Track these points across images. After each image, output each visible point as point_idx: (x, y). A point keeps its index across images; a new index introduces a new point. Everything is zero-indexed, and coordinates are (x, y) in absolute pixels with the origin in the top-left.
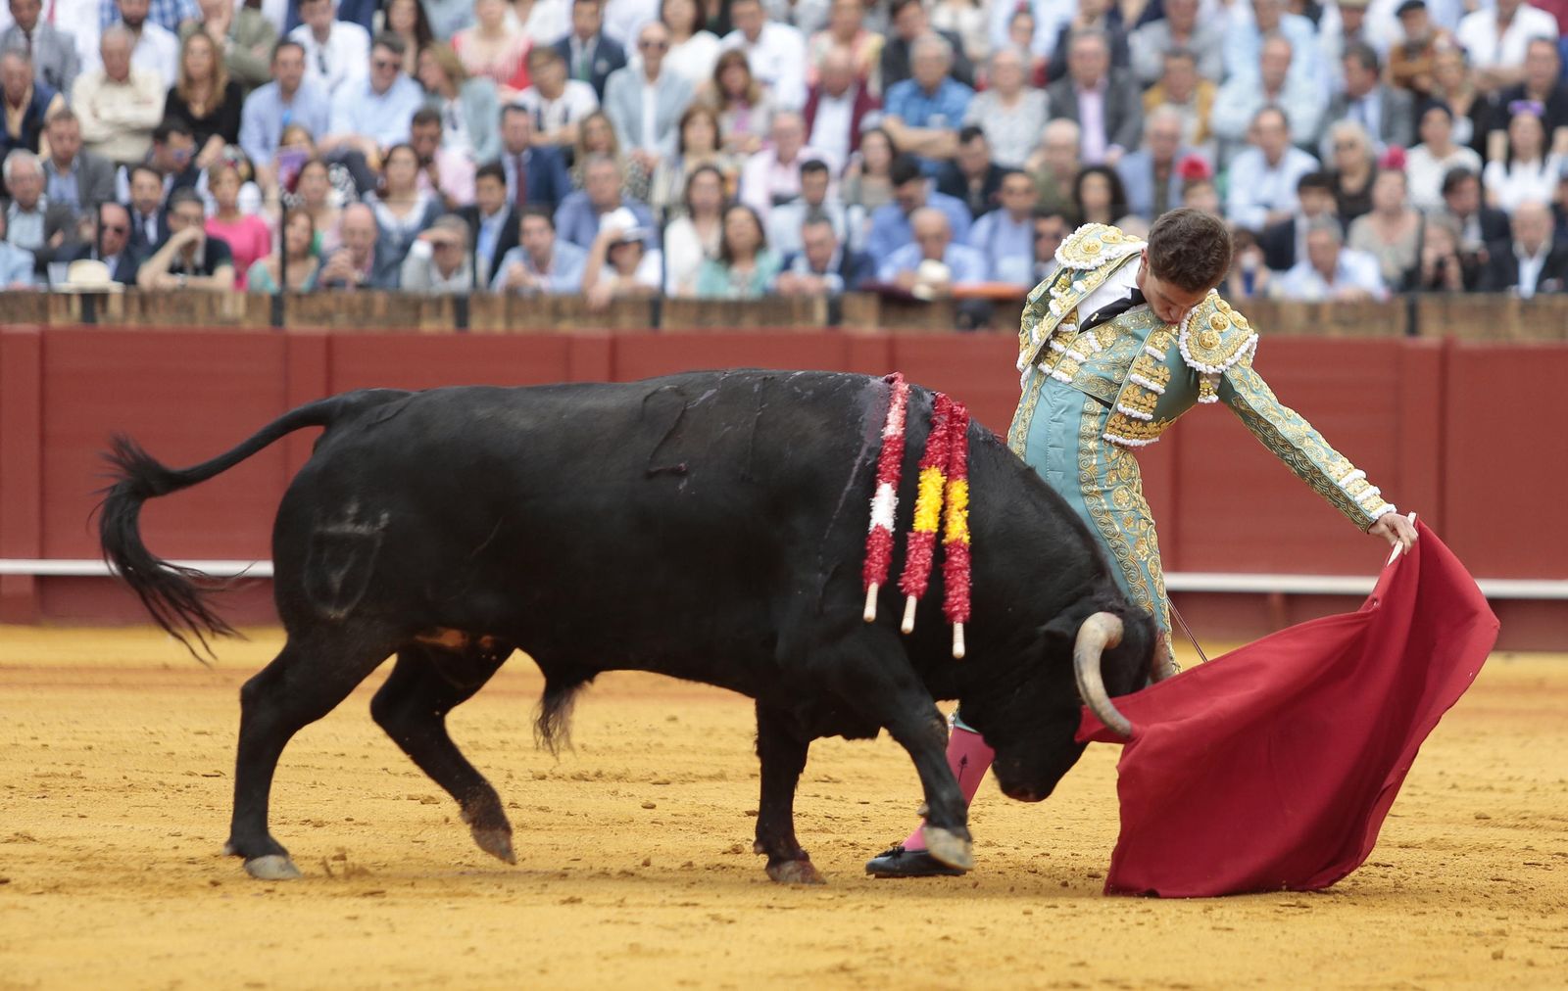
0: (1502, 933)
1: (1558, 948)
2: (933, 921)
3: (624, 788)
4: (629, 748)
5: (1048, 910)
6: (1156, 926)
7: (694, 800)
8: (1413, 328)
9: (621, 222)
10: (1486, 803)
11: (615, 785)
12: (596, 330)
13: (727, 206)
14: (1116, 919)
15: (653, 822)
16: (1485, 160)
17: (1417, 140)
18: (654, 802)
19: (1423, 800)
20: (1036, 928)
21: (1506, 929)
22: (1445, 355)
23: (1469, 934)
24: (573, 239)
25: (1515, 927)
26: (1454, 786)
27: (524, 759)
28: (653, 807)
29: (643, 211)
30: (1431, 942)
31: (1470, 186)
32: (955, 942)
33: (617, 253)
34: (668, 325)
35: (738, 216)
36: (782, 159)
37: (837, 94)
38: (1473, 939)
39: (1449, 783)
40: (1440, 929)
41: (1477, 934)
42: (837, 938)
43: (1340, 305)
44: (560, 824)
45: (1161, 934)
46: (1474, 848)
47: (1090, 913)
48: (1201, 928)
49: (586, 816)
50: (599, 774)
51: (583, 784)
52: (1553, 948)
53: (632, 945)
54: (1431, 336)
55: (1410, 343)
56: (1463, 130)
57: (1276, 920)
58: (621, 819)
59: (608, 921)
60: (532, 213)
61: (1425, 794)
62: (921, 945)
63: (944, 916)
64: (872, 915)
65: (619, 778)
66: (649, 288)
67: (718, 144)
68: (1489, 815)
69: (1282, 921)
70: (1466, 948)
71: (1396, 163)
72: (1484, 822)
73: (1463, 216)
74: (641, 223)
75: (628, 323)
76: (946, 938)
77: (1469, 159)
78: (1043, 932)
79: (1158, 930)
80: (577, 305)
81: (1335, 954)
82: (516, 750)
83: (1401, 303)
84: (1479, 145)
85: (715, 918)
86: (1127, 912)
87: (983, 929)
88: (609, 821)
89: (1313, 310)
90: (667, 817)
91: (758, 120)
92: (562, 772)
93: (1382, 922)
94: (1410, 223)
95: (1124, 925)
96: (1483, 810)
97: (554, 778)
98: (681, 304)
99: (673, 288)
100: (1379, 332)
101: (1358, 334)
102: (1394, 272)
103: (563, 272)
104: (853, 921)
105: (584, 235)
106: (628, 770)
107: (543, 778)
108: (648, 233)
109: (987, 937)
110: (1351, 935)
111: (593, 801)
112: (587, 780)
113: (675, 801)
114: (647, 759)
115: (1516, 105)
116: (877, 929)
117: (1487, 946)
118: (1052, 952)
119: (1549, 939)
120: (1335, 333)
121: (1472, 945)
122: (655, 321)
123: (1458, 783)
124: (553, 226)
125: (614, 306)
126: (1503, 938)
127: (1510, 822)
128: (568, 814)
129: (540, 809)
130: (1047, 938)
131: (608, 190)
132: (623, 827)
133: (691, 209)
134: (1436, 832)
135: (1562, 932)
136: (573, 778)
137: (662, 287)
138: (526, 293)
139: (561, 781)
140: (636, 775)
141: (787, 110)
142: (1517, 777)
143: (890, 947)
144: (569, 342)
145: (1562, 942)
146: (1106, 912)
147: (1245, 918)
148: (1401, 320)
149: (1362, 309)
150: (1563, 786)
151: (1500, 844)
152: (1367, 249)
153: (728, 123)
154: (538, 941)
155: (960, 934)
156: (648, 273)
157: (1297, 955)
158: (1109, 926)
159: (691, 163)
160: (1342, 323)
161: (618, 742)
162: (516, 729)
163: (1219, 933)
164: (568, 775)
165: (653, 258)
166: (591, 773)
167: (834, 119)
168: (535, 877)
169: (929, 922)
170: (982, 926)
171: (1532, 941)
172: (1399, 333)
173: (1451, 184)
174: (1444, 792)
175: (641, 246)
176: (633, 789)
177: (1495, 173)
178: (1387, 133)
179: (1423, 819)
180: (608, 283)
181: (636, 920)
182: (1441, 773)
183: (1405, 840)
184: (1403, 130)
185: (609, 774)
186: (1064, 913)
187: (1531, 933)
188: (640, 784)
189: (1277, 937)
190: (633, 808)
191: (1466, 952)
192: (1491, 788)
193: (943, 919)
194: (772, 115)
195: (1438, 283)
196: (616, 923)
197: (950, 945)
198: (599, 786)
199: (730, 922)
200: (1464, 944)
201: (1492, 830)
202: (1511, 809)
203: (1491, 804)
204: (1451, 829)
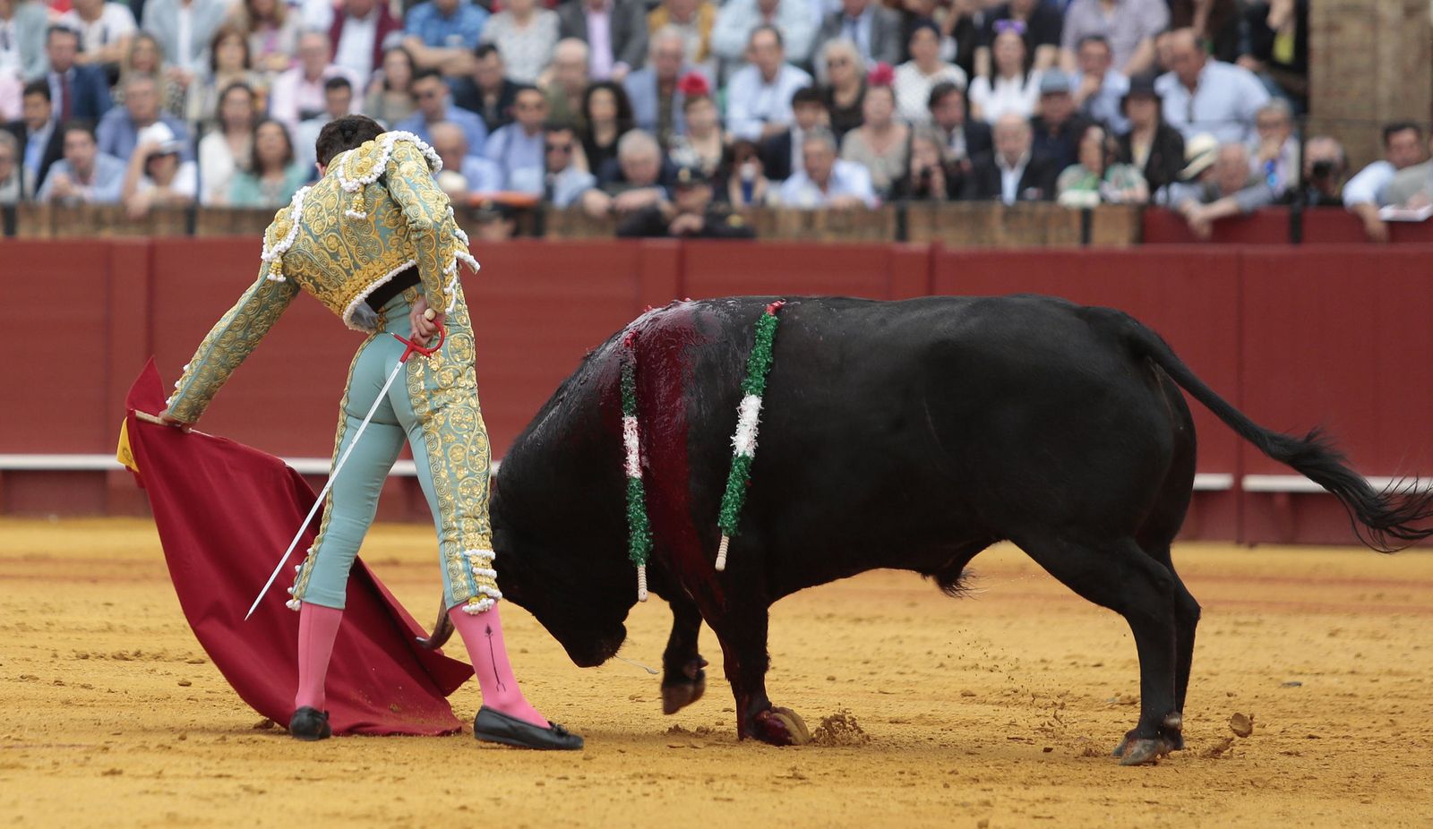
0: (987, 803)
1: (1040, 817)
2: (451, 791)
3: (161, 667)
4: (166, 629)
5: (558, 781)
6: (661, 797)
8: (902, 234)
9: (158, 135)
10: (972, 681)
11: (153, 664)
12: (136, 237)
13: (257, 120)
14: (623, 790)
15: (189, 699)
16: (971, 75)
17: (906, 57)
18: (189, 680)
19: (912, 678)
20: (548, 798)
21: (991, 799)
22: (932, 259)
23: (956, 805)
24: (113, 152)
25: (1000, 798)
26: (942, 665)
27: (69, 638)
28: (189, 684)
29: (178, 125)
30: (920, 812)
31: (955, 99)
32: (472, 811)
33: (155, 165)
34: (202, 232)
35: (269, 130)
36: (309, 77)
37: (361, 15)
38: (960, 810)
39: (937, 662)
40: (928, 800)
41: (964, 805)
42: (361, 808)
43: (833, 212)
44: (102, 701)
45: (665, 804)
46: (961, 724)
47: (599, 784)
48: (703, 798)
49: (126, 693)
50: (138, 654)
51: (123, 663)
52: (1035, 817)
53: (169, 815)
54: (919, 241)
55: (900, 248)
56: (949, 48)
57: (773, 791)
58: (159, 696)
59: (147, 792)
60: (76, 127)
61: (914, 672)
62: (440, 815)
63: (462, 787)
64: (394, 787)
65: (157, 657)
66: (184, 198)
67: (247, 64)
68: (974, 692)
69: (780, 792)
70: (953, 817)
71: (884, 79)
72: (969, 698)
73: (949, 128)
74: (178, 136)
75: (165, 231)
76: (463, 808)
77: (955, 74)
78: (554, 801)
79: (662, 801)
80: (117, 214)
81: (830, 823)
82: (61, 631)
83: (891, 211)
84: (965, 62)
85: (247, 789)
86: (634, 784)
87: (499, 799)
88: (148, 698)
89: (808, 217)
90: (203, 694)
91: (286, 39)
92: (104, 652)
93: (873, 793)
94: (900, 132)
95: (631, 796)
96: (969, 687)
97: (97, 658)
98: (215, 212)
99: (207, 198)
100: (870, 237)
101: (852, 240)
102: (884, 181)
103: (105, 183)
104: (376, 792)
105: (123, 148)
106: (166, 650)
107: (86, 657)
108: (183, 146)
109: (502, 807)
110: (844, 805)
111: (133, 678)
112: (127, 659)
113: (209, 679)
114: (183, 639)
115: (1000, 24)
116: (399, 799)
117: (973, 816)
118: (563, 821)
119: (1030, 811)
120: (829, 239)
121: (958, 815)
122: (190, 229)
123: (945, 662)
124: (95, 139)
125: (152, 215)
126: (988, 808)
127: (995, 698)
128: (110, 691)
129: (83, 686)
130: (559, 808)
131: (147, 105)
132: (161, 703)
133: (223, 123)
134: (925, 708)
135: (1043, 802)
136: (114, 657)
137: (197, 197)
138: (70, 202)
139: (103, 661)
140: (173, 655)
141: (314, 30)
142: (1001, 657)
143: (411, 816)
144: (109, 249)
145: (1044, 812)
146: (614, 783)
147: (745, 790)
148: (892, 227)
149: (854, 216)
150: (1044, 665)
151: (986, 719)
152: (858, 160)
153: (257, 43)
154: (82, 810)
155: (477, 804)
156: (184, 183)
157: (793, 824)
158: (617, 797)
159: (223, 81)
160: (836, 229)
161: (154, 623)
162: (61, 611)
163: (720, 803)
164: (109, 654)
165: (188, 170)
166: (131, 653)
167: (358, 40)
168: (78, 750)
169: (448, 792)
170: (498, 796)
171: (1015, 811)
172: (889, 239)
173: (937, 98)
174: (932, 671)
175: (177, 158)
176: (170, 668)
177: (980, 87)
178: (877, 51)
179: (912, 696)
180: (146, 193)
181: (173, 791)
182: (929, 653)
183: (896, 714)
184: (892, 48)
185: (148, 653)
186: (575, 784)
187: (1014, 804)
188: (176, 663)
189: (774, 807)
190: (170, 685)
191: (953, 821)
192: (976, 667)
193: (460, 790)
194: (299, 35)
195: (923, 192)
196: (154, 793)
197: (467, 814)
198: (137, 665)
199: (261, 792)
200: (951, 814)
201: (977, 706)
202: (994, 687)
203: (976, 682)
204: (939, 705)
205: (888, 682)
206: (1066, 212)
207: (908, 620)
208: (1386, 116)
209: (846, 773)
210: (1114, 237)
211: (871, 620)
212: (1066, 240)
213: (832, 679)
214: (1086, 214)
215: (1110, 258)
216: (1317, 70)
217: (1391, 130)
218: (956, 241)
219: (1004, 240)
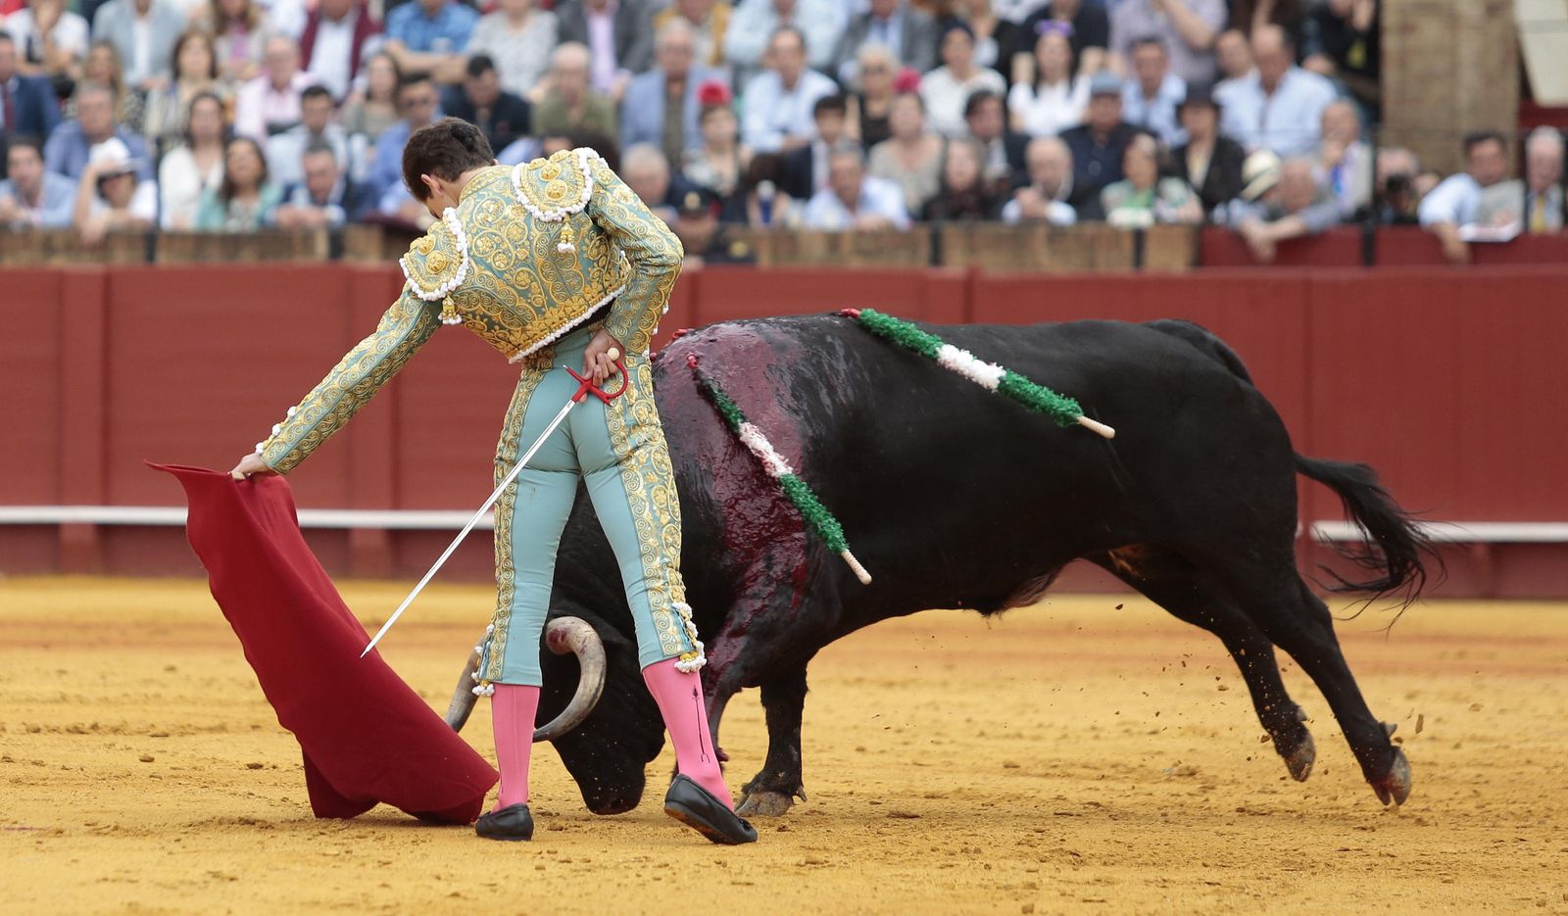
0: (1032, 886)
1: (1090, 901)
2: (443, 877)
3: (120, 740)
4: (126, 700)
5: (561, 865)
6: (674, 882)
7: (192, 752)
8: (937, 258)
9: (111, 154)
10: (1014, 751)
11: (111, 738)
12: (90, 265)
13: (227, 136)
14: (632, 874)
15: (151, 776)
16: (1010, 83)
18: (152, 755)
19: (951, 748)
20: (549, 884)
21: (1036, 881)
22: (970, 286)
23: (998, 888)
24: (64, 171)
25: (1046, 880)
26: (982, 734)
27: (18, 710)
28: (151, 760)
29: (136, 141)
30: (959, 897)
31: (991, 107)
32: (465, 898)
33: (106, 186)
34: (163, 259)
35: (240, 149)
36: (278, 86)
37: (337, 18)
38: (1003, 893)
39: (977, 731)
40: (967, 883)
41: (1007, 888)
42: (343, 895)
43: (860, 234)
44: (56, 779)
45: (678, 889)
46: (1003, 798)
47: (606, 868)
48: (720, 882)
49: (82, 770)
50: (95, 727)
51: (78, 737)
52: (1085, 901)
53: (130, 904)
54: (955, 265)
55: (934, 273)
56: (987, 51)
57: (797, 873)
58: (119, 773)
59: (106, 880)
60: (20, 143)
61: (952, 742)
62: (430, 902)
63: (453, 872)
64: (379, 872)
65: (116, 731)
66: (143, 221)
67: (213, 72)
68: (1017, 763)
69: (804, 875)
70: (995, 902)
72: (1013, 770)
73: (986, 140)
74: (134, 154)
75: (122, 258)
76: (456, 895)
77: (993, 81)
78: (556, 887)
79: (675, 885)
80: (70, 239)
81: (860, 909)
82: (8, 702)
83: (923, 232)
84: (1003, 67)
85: (216, 875)
86: (643, 867)
87: (495, 885)
88: (106, 776)
89: (833, 240)
90: (165, 771)
91: (253, 45)
92: (57, 725)
93: (908, 876)
94: (931, 147)
95: (640, 880)
96: (1011, 758)
97: (49, 731)
98: (177, 237)
99: (168, 221)
100: (901, 262)
101: (880, 265)
102: (915, 199)
103: (54, 205)
104: (359, 877)
105: (74, 166)
106: (125, 722)
107: (37, 731)
108: (141, 164)
109: (498, 894)
110: (876, 889)
111: (89, 753)
112: (82, 733)
113: (174, 754)
114: (145, 710)
115: (1043, 25)
116: (384, 885)
117: (1017, 900)
118: (566, 909)
119: (1081, 893)
120: (856, 264)
121: (1001, 898)
122: (150, 256)
123: (987, 730)
124: (41, 155)
125: (109, 240)
126: (1034, 891)
127: (1040, 770)
128: (64, 768)
129: (34, 763)
130: (560, 894)
131: (101, 120)
132: (120, 782)
133: (189, 138)
134: (965, 781)
135: (1094, 884)
136: (68, 731)
137: (157, 220)
138: (16, 227)
139: (57, 735)
140: (134, 727)
141: (283, 34)
142: (1047, 724)
143: (398, 904)
144: (61, 279)
145: (1095, 895)
146: (622, 866)
147: (765, 872)
148: (925, 250)
149: (885, 238)
150: (1094, 733)
151: (1030, 793)
152: (887, 176)
153: (224, 48)
154: (34, 900)
155: (470, 891)
156: (143, 205)
157: (820, 910)
158: (625, 881)
159: (186, 92)
160: (863, 253)
161: (112, 693)
162: (9, 680)
163: (739, 887)
164: (63, 727)
165: (146, 191)
166: (87, 725)
167: (334, 45)
168: (29, 833)
169: (438, 878)
170: (493, 882)
171: (1063, 895)
172: (921, 263)
173: (973, 106)
174: (971, 740)
175: (134, 178)
176: (130, 742)
177: (1021, 96)
179: (949, 768)
180: (99, 217)
181: (135, 878)
182: (969, 721)
183: (930, 790)
184: (925, 52)
185: (106, 726)
186: (578, 868)
187: (1062, 886)
188: (137, 737)
189: (799, 892)
190: (131, 761)
191: (995, 906)
192: (1019, 736)
193: (452, 876)
194: (265, 43)
196: (114, 881)
197: (459, 902)
198: (94, 739)
199: (232, 879)
200: (993, 898)
201: (1021, 779)
202: (1040, 757)
203: (1020, 752)
204: (978, 778)
205: (923, 753)
206: (1117, 233)
207: (945, 684)
208: (1467, 125)
210: (1169, 260)
211: (904, 685)
212: (1116, 264)
213: (861, 750)
214: (1139, 236)
215: (1165, 284)
216: (1391, 75)
217: (1473, 140)
218: (995, 266)
219: (1048, 263)
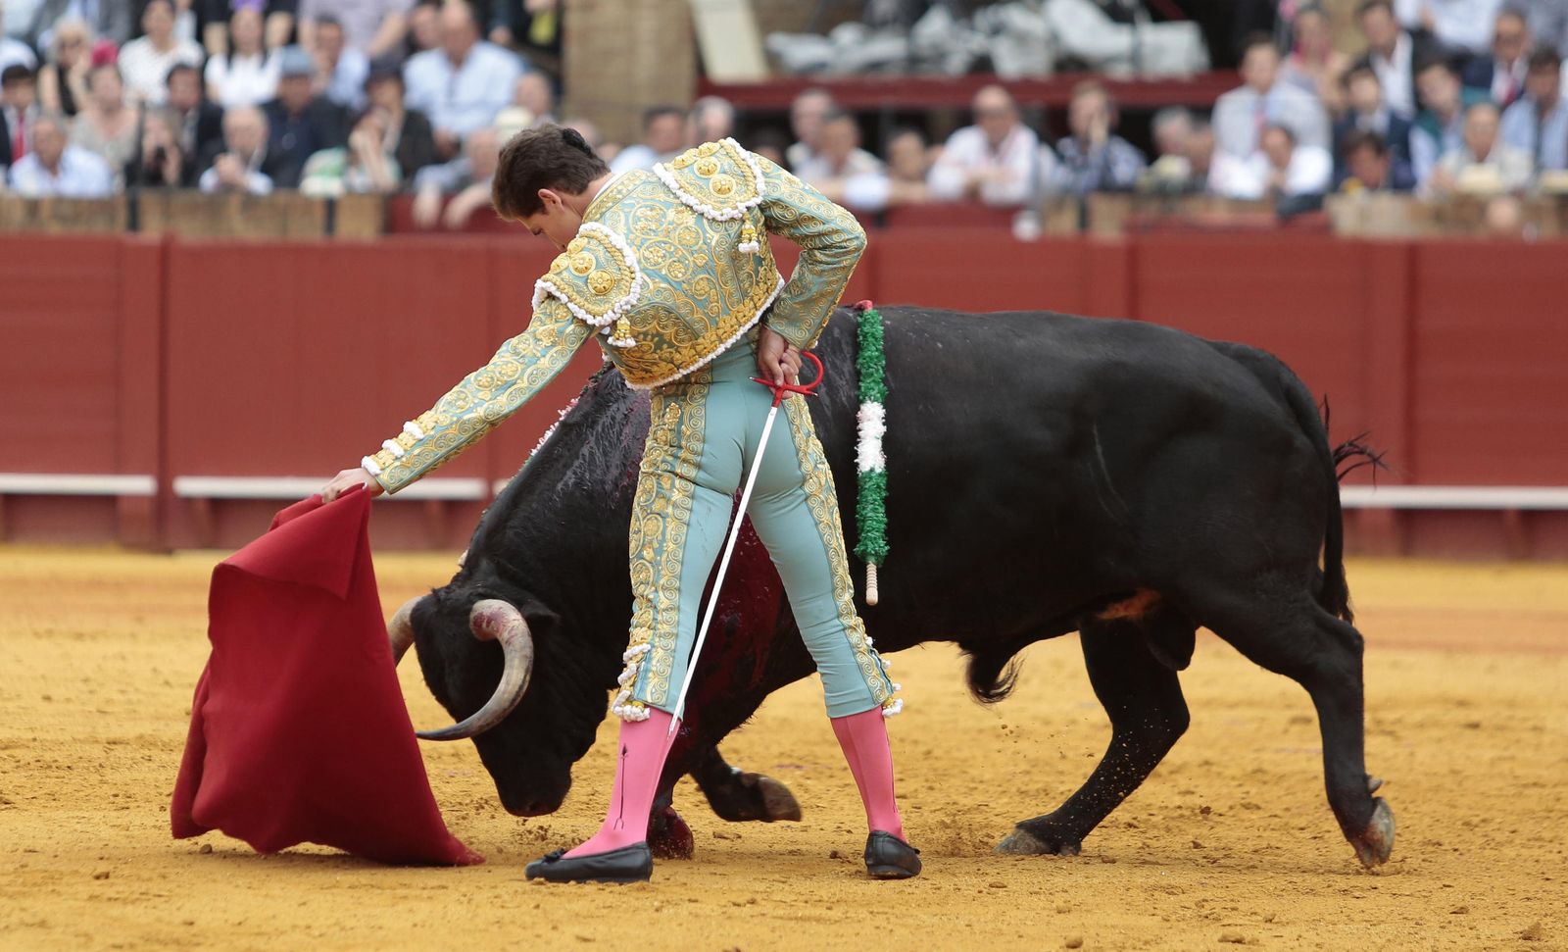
8: (134, 223)
16: (206, 58)
17: (137, 32)
19: (134, 697)
22: (165, 252)
26: (167, 683)
39: (161, 679)
43: (59, 200)
54: (152, 231)
55: (129, 238)
61: (136, 689)
71: (103, 59)
77: (193, 52)
83: (123, 199)
84: (200, 38)
89: (33, 206)
100: (99, 228)
101: (80, 230)
120: (54, 229)
134: (146, 728)
148: (122, 217)
160: (58, 217)
172: (119, 229)
174: (156, 689)
178: (105, 25)
179: (132, 715)
183: (112, 736)
195: (155, 178)
205: (109, 701)
206: (309, 203)
207: (133, 636)
208: (646, 99)
209: (56, 796)
210: (360, 228)
211: (93, 637)
212: (308, 231)
213: (47, 698)
214: (330, 205)
215: (356, 252)
216: (573, 52)
217: (653, 114)
218: (191, 232)
219: (242, 230)
